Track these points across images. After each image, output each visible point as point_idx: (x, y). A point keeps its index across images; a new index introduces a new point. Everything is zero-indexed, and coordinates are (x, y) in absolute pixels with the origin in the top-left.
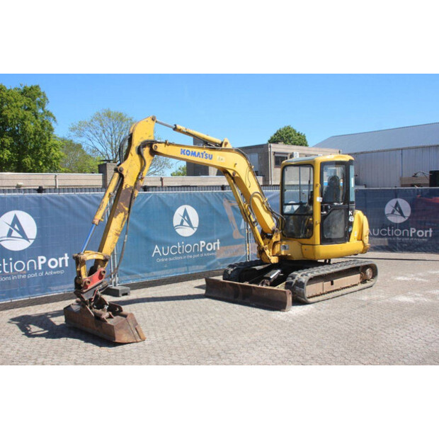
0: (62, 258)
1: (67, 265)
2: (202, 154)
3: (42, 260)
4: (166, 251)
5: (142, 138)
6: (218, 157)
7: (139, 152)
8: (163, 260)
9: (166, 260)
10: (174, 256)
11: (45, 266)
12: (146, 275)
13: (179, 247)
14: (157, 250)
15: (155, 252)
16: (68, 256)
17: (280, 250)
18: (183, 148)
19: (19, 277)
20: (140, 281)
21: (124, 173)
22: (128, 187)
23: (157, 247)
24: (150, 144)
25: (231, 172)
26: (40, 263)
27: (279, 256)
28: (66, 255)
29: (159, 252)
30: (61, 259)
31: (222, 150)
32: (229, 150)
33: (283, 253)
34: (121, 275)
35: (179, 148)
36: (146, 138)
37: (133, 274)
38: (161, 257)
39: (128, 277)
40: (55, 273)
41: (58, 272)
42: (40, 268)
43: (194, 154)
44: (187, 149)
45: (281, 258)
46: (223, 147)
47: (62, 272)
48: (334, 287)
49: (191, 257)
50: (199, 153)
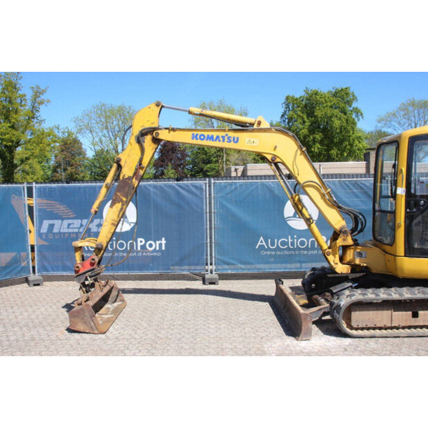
0: (160, 242)
1: (163, 248)
2: (222, 137)
3: (141, 242)
4: (273, 244)
5: (143, 126)
6: (247, 140)
7: (139, 141)
8: (269, 253)
9: (273, 253)
10: (284, 250)
11: (143, 247)
12: (248, 266)
13: (290, 240)
14: (262, 242)
15: (259, 243)
16: (165, 240)
17: (354, 258)
18: (195, 133)
19: (121, 254)
20: (240, 272)
21: (122, 163)
22: (126, 177)
23: (262, 238)
24: (151, 131)
25: (269, 157)
26: (139, 244)
27: (352, 266)
28: (163, 239)
29: (264, 243)
30: (158, 242)
31: (253, 131)
32: (265, 130)
33: (357, 261)
34: (218, 264)
35: (191, 133)
36: (148, 125)
37: (233, 264)
38: (266, 250)
39: (226, 267)
40: (152, 254)
41: (155, 254)
42: (139, 249)
43: (211, 138)
44: (200, 133)
45: (354, 268)
46: (255, 127)
47: (159, 254)
48: (419, 322)
49: (306, 252)
50: (218, 137)
